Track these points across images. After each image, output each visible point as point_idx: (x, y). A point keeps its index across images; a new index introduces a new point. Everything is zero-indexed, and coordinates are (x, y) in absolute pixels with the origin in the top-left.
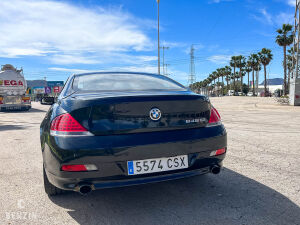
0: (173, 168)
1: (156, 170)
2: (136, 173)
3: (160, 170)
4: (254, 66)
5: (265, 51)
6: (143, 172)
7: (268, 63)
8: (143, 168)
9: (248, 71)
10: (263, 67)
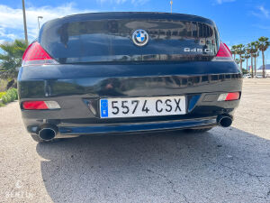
0: (164, 113)
1: (139, 113)
2: (111, 116)
3: (144, 114)
4: (253, 52)
5: (262, 39)
6: (120, 115)
7: (265, 49)
8: (121, 110)
9: (247, 57)
10: (261, 53)
